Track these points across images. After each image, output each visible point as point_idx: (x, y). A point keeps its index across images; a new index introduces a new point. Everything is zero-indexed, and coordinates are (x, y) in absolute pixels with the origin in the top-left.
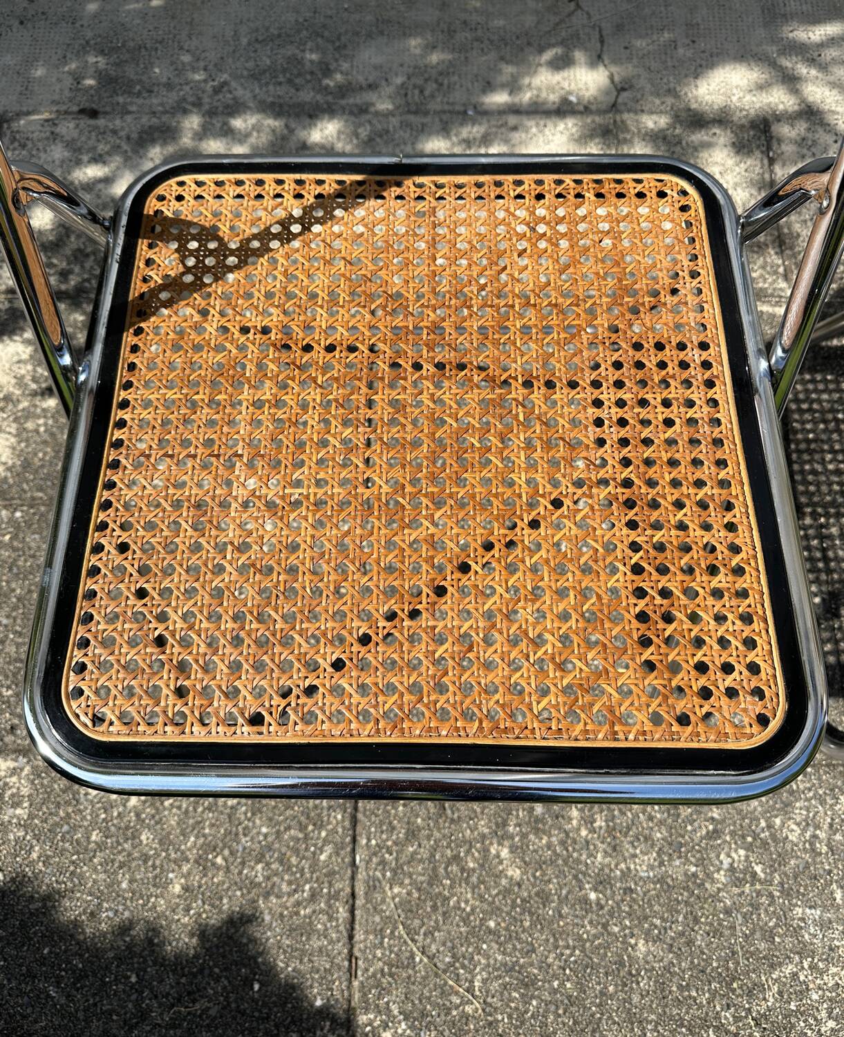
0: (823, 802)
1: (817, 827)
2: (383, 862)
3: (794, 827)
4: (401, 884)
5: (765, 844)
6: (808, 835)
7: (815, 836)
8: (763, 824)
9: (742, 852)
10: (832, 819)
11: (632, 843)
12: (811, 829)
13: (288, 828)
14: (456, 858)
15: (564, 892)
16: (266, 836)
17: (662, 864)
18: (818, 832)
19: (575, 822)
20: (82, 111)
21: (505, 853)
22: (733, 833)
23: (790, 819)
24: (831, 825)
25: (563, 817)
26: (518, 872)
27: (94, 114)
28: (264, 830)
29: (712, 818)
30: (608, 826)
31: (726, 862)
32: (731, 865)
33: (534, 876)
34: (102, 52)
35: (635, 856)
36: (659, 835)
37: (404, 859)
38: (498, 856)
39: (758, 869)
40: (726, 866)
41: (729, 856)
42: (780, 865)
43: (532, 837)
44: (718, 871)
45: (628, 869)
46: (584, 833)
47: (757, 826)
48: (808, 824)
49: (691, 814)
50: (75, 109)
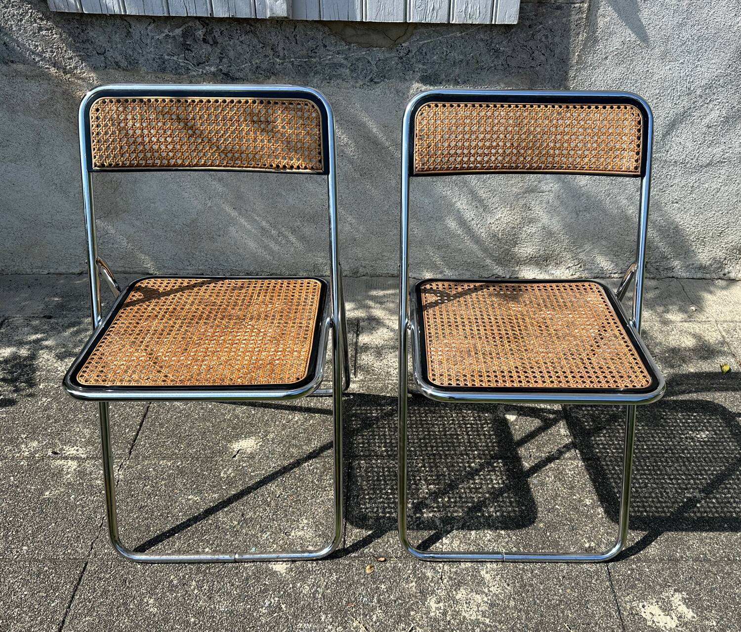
0: (323, 575)
1: (319, 587)
2: (85, 606)
3: (306, 587)
4: (90, 616)
5: (289, 595)
6: (312, 591)
7: (317, 591)
8: (291, 586)
9: (277, 599)
10: (327, 583)
11: (220, 596)
12: (315, 588)
13: (39, 592)
14: (125, 604)
15: (177, 618)
16: (26, 595)
17: (233, 605)
18: (319, 589)
19: (192, 587)
20: (44, 317)
21: (151, 601)
22: (274, 591)
23: (305, 583)
24: (326, 586)
25: (187, 585)
26: (156, 609)
27: (50, 317)
28: (25, 593)
29: (265, 584)
30: (210, 588)
31: (267, 603)
32: (270, 604)
33: (164, 611)
34: (62, 297)
35: (221, 601)
36: (235, 592)
37: (97, 604)
38: (148, 602)
39: (283, 606)
40: (267, 605)
41: (269, 600)
42: (295, 604)
43: (168, 594)
44: (262, 608)
45: (215, 607)
46: (196, 591)
47: (287, 587)
48: (314, 586)
49: (254, 583)
50: (43, 316)
